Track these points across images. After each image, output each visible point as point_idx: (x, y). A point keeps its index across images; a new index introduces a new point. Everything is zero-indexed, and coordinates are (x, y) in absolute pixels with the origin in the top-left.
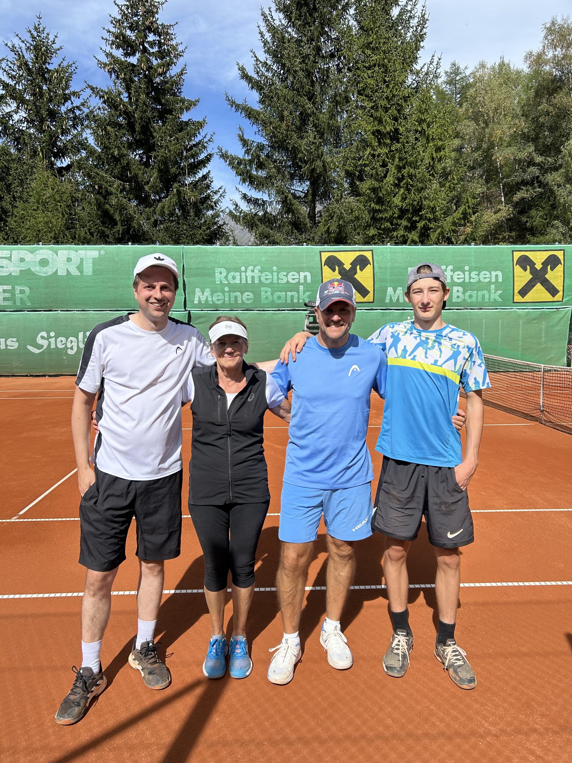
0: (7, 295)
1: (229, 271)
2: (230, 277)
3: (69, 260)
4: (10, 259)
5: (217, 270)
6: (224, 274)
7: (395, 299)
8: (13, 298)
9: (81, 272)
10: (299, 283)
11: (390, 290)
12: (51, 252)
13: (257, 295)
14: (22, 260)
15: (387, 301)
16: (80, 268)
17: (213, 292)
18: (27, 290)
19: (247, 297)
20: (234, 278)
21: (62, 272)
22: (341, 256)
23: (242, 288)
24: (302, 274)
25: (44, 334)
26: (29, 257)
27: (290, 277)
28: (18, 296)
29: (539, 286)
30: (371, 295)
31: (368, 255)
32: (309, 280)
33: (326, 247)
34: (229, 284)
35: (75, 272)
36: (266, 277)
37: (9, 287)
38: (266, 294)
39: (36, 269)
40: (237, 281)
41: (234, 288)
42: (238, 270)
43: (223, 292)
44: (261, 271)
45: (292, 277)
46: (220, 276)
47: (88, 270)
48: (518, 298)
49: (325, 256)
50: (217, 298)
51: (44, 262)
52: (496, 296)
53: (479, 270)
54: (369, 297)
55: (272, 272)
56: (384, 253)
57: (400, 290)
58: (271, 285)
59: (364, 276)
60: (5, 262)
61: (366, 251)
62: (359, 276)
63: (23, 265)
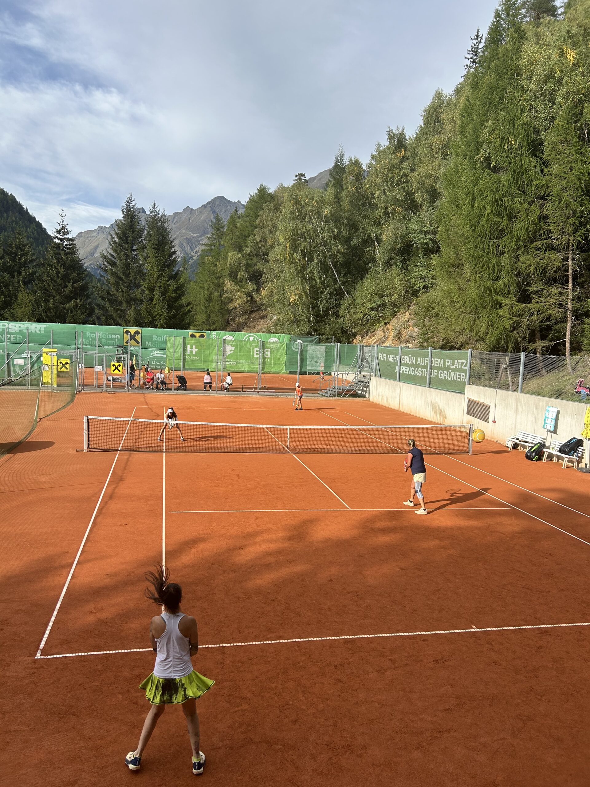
0: (14, 338)
2: (92, 336)
3: (36, 328)
4: (15, 326)
5: (87, 333)
6: (90, 334)
7: (149, 346)
8: (16, 339)
9: (40, 332)
10: (115, 339)
11: (147, 342)
12: (30, 325)
13: (101, 342)
14: (20, 327)
15: (146, 346)
16: (40, 330)
17: (85, 340)
18: (21, 337)
19: (98, 342)
20: (93, 336)
21: (33, 332)
22: (130, 330)
23: (96, 339)
24: (117, 336)
26: (22, 326)
28: (18, 338)
31: (140, 331)
32: (119, 338)
33: (125, 327)
34: (91, 338)
35: (38, 332)
36: (104, 336)
38: (104, 341)
39: (25, 330)
41: (93, 339)
42: (94, 333)
43: (89, 340)
44: (102, 334)
45: (113, 337)
46: (88, 335)
47: (43, 332)
49: (125, 330)
50: (87, 342)
51: (27, 328)
54: (140, 344)
55: (106, 335)
56: (146, 331)
57: (150, 343)
58: (106, 339)
59: (138, 337)
60: (14, 328)
61: (139, 329)
62: (136, 337)
63: (21, 329)
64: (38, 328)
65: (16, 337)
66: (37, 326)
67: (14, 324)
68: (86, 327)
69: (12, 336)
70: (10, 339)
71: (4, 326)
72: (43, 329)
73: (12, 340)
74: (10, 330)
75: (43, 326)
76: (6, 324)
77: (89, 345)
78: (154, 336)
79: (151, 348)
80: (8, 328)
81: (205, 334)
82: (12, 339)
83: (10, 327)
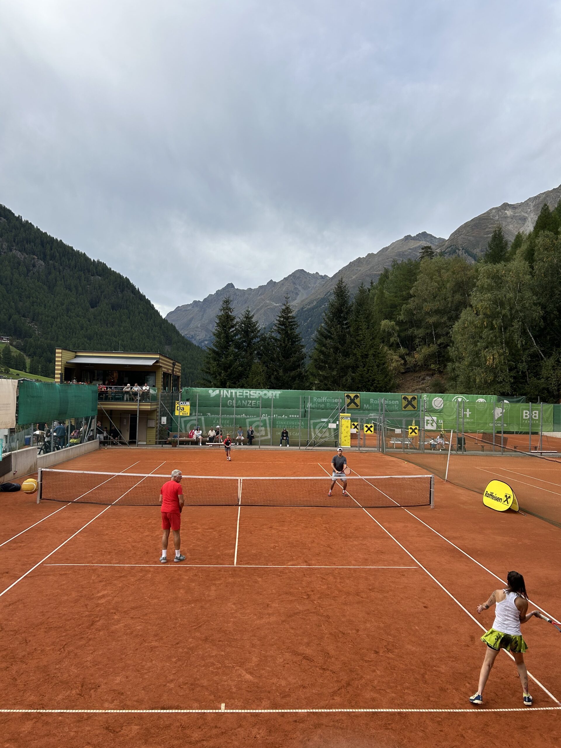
1: (317, 398)
2: (318, 400)
3: (272, 394)
5: (314, 398)
6: (316, 399)
7: (366, 408)
10: (338, 402)
11: (365, 405)
13: (326, 405)
14: (259, 394)
15: (364, 408)
16: (275, 396)
17: (312, 404)
18: (260, 402)
19: (323, 406)
22: (350, 395)
23: (321, 403)
24: (339, 400)
25: (264, 415)
26: (261, 393)
27: (335, 400)
28: (258, 404)
29: (410, 406)
30: (359, 406)
31: (359, 395)
32: (341, 401)
33: (346, 392)
34: (317, 402)
36: (328, 400)
37: (255, 401)
38: (328, 404)
39: (263, 396)
40: (320, 401)
41: (319, 403)
42: (320, 398)
43: (316, 404)
44: (327, 398)
45: (336, 400)
47: (278, 397)
48: (403, 409)
49: (346, 395)
50: (314, 406)
51: (265, 394)
52: (397, 408)
53: (392, 400)
54: (359, 407)
55: (330, 399)
56: (363, 394)
57: (368, 405)
58: (330, 402)
59: (357, 401)
60: (254, 394)
61: (358, 394)
62: (356, 401)
63: (260, 395)
64: (274, 395)
65: (256, 402)
66: (273, 392)
67: (255, 392)
68: (313, 392)
69: (253, 401)
70: (251, 404)
71: (247, 393)
72: (278, 395)
73: (253, 406)
74: (251, 397)
75: (277, 393)
76: (248, 391)
77: (315, 408)
78: (371, 400)
79: (369, 410)
80: (250, 395)
81: (416, 397)
82: (253, 404)
83: (251, 393)
